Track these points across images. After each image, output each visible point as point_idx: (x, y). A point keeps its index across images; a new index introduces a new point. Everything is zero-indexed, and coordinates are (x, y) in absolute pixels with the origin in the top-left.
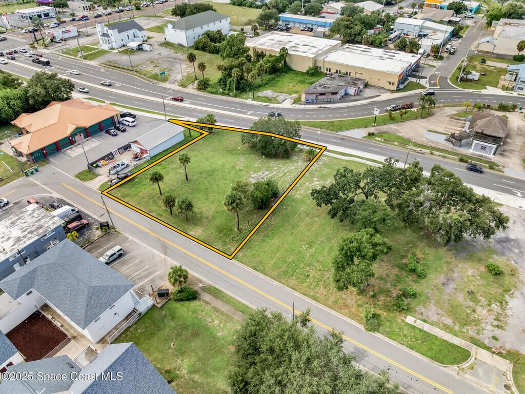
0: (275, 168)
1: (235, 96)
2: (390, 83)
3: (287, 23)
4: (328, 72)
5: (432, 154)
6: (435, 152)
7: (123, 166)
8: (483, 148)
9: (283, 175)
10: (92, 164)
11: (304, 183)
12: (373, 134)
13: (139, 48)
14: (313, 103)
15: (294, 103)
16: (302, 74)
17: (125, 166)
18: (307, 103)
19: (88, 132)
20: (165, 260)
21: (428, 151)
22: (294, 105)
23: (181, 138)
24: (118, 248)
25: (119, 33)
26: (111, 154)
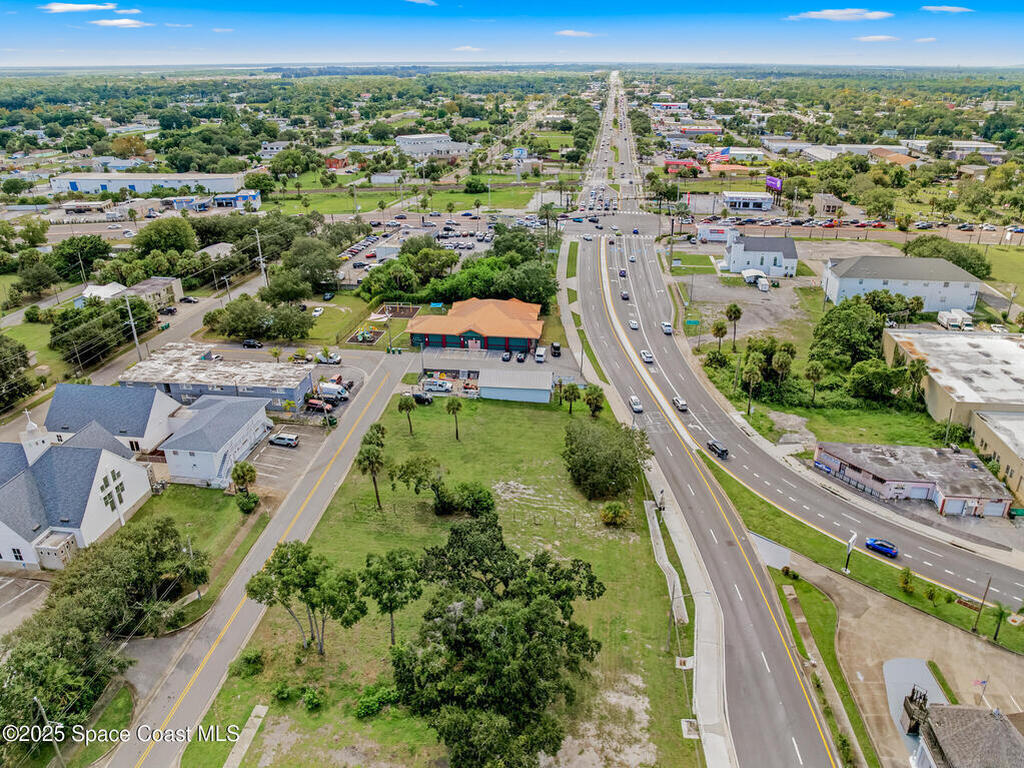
0: (550, 496)
1: (733, 398)
7: (440, 388)
9: (537, 509)
10: (425, 371)
11: (534, 535)
12: (795, 577)
13: (755, 282)
15: (797, 456)
17: (443, 389)
19: (488, 343)
20: (300, 475)
22: (790, 459)
23: (546, 399)
24: (294, 437)
25: (745, 250)
26: (458, 372)
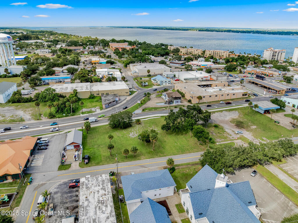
0: (133, 130)
1: (73, 115)
2: (126, 93)
3: (44, 81)
4: (98, 96)
5: (166, 109)
6: (167, 108)
8: (177, 102)
12: (143, 110)
14: (108, 108)
16: (87, 99)
18: (106, 108)
21: (165, 108)
26: (63, 154)
